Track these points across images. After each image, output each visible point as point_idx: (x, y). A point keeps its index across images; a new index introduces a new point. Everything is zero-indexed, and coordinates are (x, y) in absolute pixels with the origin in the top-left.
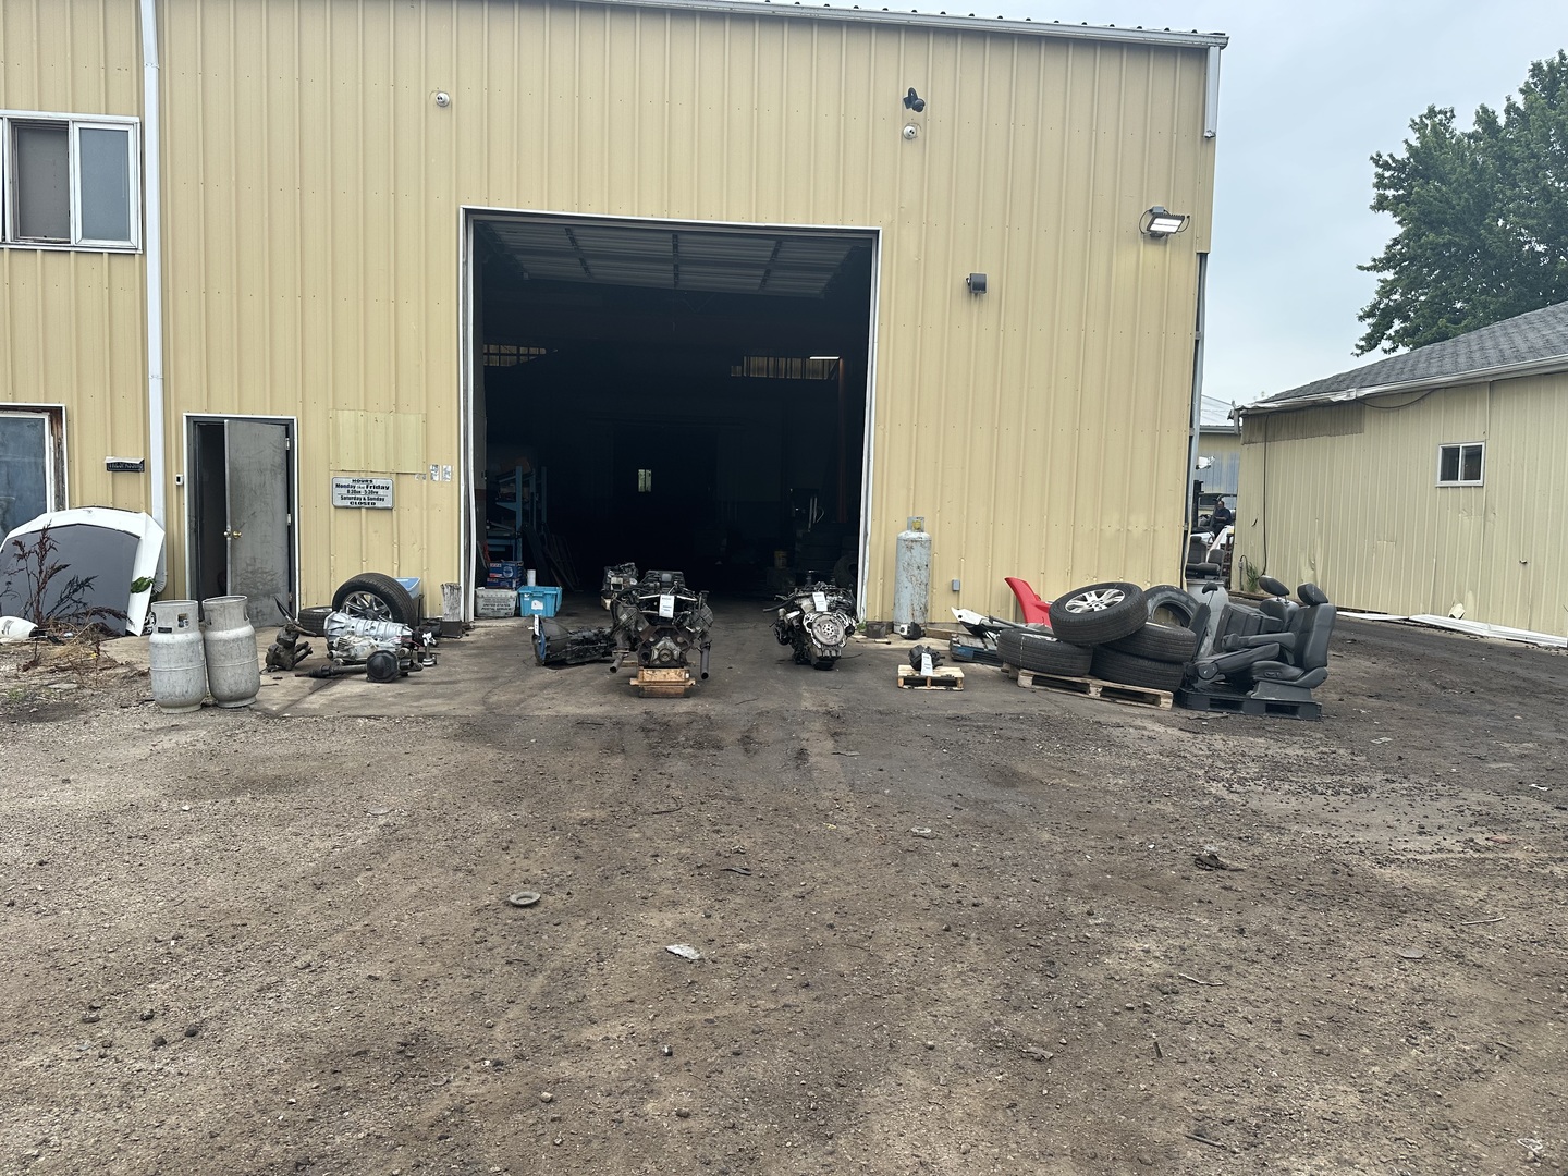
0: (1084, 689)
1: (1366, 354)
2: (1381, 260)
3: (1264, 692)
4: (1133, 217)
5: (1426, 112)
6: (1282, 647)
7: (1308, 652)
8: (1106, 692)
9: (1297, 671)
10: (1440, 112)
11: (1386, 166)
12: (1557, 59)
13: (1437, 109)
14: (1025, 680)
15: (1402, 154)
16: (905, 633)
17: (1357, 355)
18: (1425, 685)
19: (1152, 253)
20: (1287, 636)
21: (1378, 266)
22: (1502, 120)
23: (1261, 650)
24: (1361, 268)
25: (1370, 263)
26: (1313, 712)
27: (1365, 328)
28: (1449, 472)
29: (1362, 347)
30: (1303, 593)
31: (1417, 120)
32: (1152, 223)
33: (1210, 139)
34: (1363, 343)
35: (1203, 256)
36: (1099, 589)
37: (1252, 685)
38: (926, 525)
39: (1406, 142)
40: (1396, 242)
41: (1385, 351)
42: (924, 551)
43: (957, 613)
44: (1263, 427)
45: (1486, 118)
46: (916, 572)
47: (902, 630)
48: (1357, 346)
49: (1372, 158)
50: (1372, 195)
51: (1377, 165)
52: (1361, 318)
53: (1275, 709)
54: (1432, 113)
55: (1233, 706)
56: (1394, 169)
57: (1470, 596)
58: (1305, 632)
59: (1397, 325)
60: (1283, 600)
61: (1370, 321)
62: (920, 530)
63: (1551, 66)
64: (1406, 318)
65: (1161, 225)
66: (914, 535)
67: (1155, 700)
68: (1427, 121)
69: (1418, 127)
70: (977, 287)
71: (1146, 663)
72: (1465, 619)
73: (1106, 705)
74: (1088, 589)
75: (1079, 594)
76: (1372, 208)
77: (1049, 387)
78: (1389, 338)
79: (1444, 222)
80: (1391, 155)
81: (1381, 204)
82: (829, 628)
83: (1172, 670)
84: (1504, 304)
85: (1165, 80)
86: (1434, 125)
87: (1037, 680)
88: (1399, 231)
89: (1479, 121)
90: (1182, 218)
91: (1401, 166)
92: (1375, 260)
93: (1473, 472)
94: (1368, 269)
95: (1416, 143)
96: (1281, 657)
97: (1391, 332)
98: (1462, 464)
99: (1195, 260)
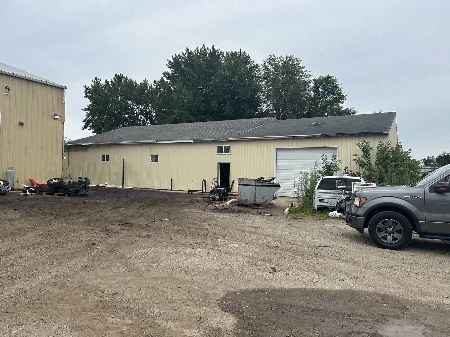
0: (54, 194)
1: (84, 130)
2: (87, 109)
3: (80, 193)
4: (51, 114)
5: (95, 78)
6: (83, 187)
7: (86, 187)
8: (57, 195)
9: (85, 190)
10: (98, 79)
11: (87, 88)
12: (120, 74)
13: (97, 78)
14: (44, 194)
15: (90, 87)
16: (11, 190)
17: (82, 130)
18: (102, 193)
19: (54, 121)
20: (83, 185)
21: (86, 110)
22: (110, 83)
23: (80, 187)
24: (82, 109)
25: (84, 109)
26: (87, 195)
27: (84, 124)
28: (104, 160)
29: (83, 128)
30: (85, 179)
31: (93, 80)
32: (55, 116)
33: (64, 104)
34: (83, 127)
35: (64, 123)
36: (55, 179)
37: (79, 192)
38: (13, 169)
39: (91, 85)
40: (90, 105)
41: (88, 129)
42: (13, 174)
43: (23, 185)
44: (68, 149)
45: (107, 82)
46: (12, 178)
47: (10, 189)
48: (82, 128)
49: (84, 86)
50: (84, 95)
51: (85, 88)
52: (83, 122)
53: (82, 196)
54: (96, 79)
55: (76, 196)
56: (89, 90)
57: (108, 181)
58: (86, 184)
59: (91, 124)
60: (82, 180)
61: (85, 122)
62: (12, 170)
63: (119, 75)
64: (93, 123)
65: (56, 117)
66: (11, 171)
67: (65, 195)
68: (95, 81)
69: (94, 82)
70: (21, 124)
71: (63, 190)
72: (107, 185)
73: (58, 196)
74: (53, 179)
75: (52, 180)
76: (84, 97)
77: (36, 143)
78: (89, 127)
79: (100, 104)
80: (88, 87)
81: (86, 97)
82: (4, 188)
83: (67, 191)
84: (112, 123)
85: (56, 93)
86: (97, 82)
87: (46, 194)
88: (90, 103)
89: (106, 82)
90: (60, 116)
91: (90, 89)
92: (85, 108)
93: (108, 160)
94: (84, 110)
95: (93, 85)
96: (83, 188)
97: (89, 125)
98: (106, 158)
99: (62, 123)
